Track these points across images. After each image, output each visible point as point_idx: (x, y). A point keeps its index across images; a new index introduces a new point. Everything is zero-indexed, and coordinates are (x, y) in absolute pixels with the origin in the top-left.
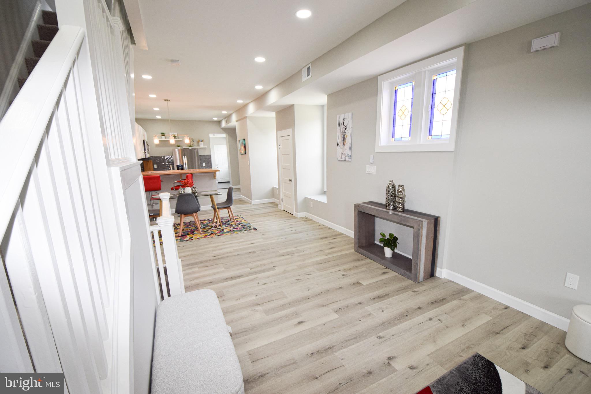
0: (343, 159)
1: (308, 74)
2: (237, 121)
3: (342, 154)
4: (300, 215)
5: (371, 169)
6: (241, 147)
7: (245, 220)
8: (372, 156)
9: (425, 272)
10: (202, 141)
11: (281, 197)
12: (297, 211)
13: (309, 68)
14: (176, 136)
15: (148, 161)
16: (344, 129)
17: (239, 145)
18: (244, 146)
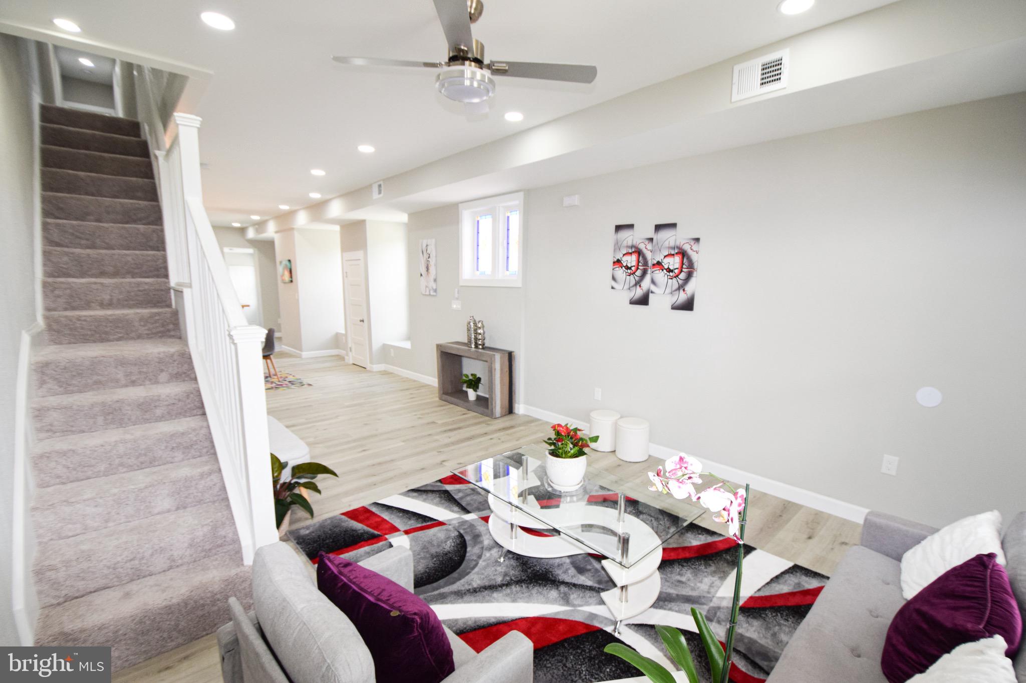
0: (427, 293)
1: (380, 193)
2: (276, 232)
3: (427, 287)
4: (377, 367)
5: (456, 305)
6: (283, 273)
7: (294, 376)
8: (456, 290)
9: (502, 408)
11: (350, 346)
12: (371, 363)
13: (380, 186)
16: (427, 257)
17: (280, 269)
18: (289, 270)
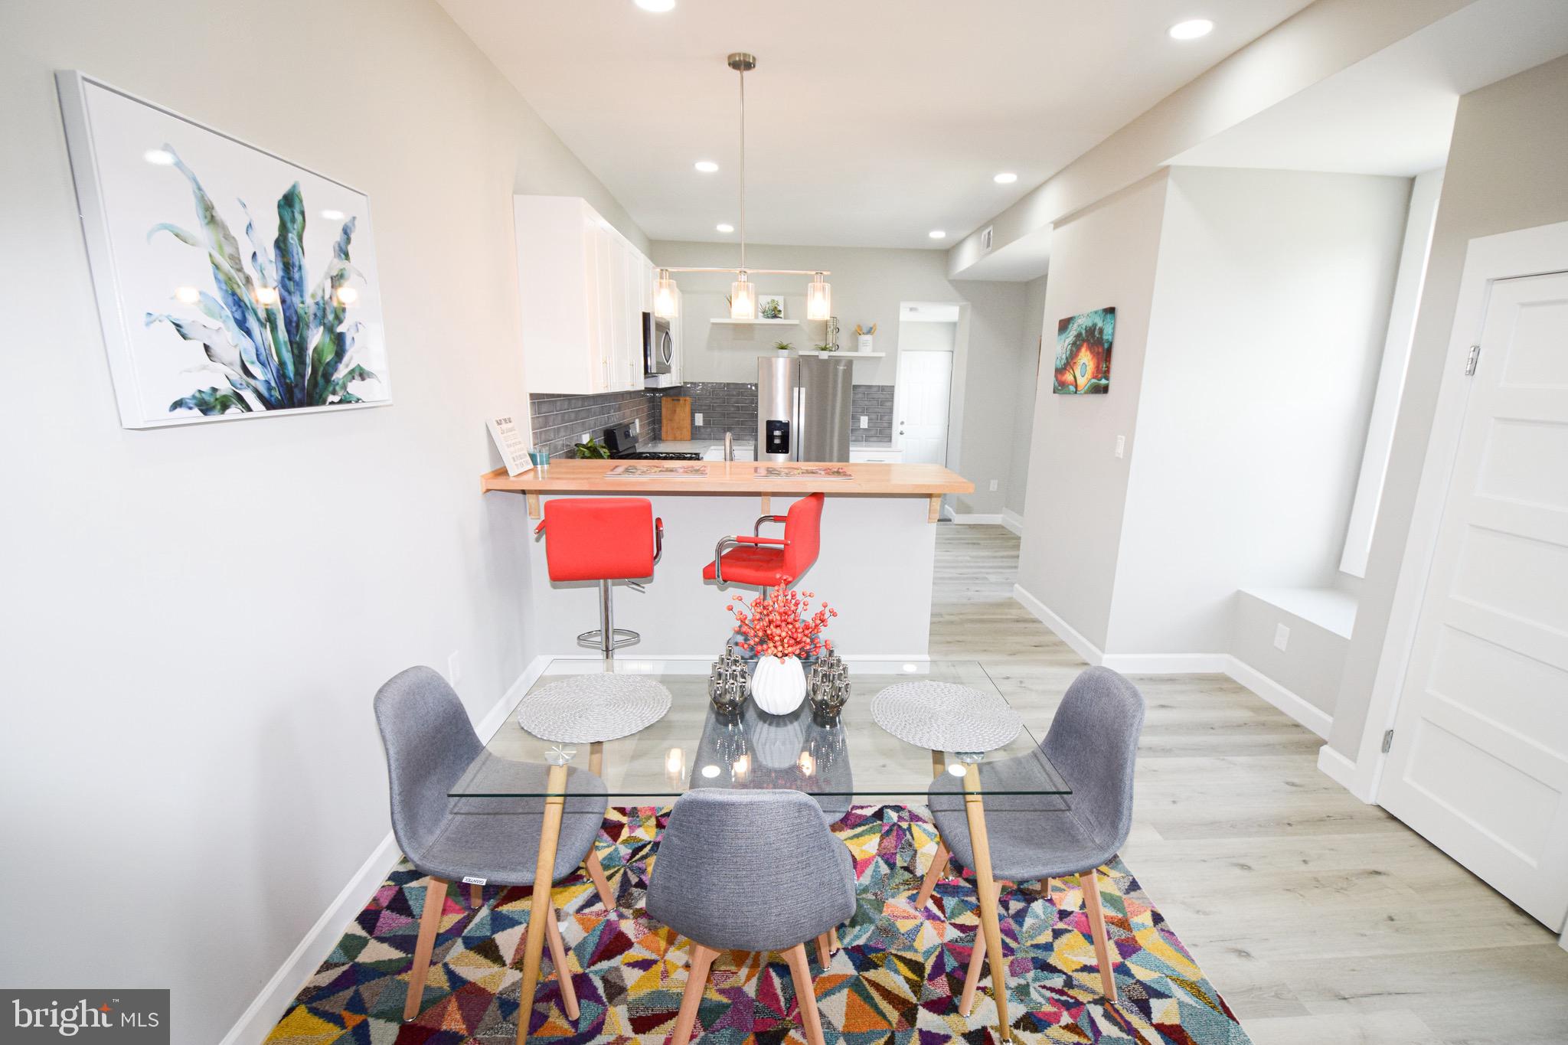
10: (870, 332)
14: (781, 308)
15: (679, 400)
